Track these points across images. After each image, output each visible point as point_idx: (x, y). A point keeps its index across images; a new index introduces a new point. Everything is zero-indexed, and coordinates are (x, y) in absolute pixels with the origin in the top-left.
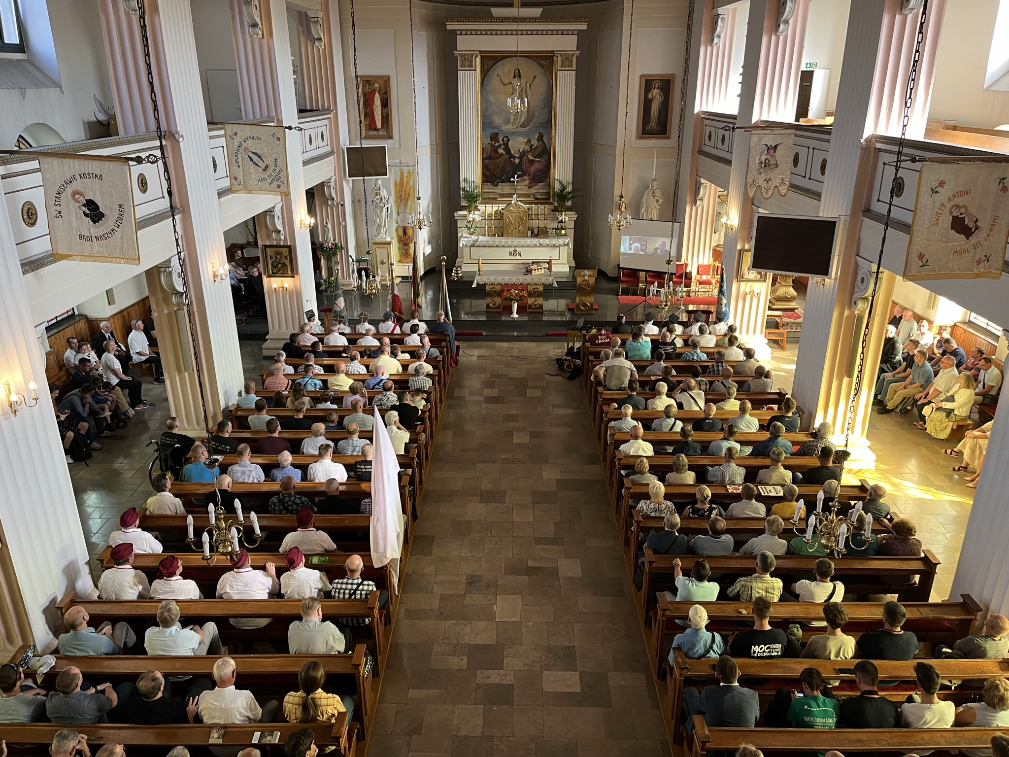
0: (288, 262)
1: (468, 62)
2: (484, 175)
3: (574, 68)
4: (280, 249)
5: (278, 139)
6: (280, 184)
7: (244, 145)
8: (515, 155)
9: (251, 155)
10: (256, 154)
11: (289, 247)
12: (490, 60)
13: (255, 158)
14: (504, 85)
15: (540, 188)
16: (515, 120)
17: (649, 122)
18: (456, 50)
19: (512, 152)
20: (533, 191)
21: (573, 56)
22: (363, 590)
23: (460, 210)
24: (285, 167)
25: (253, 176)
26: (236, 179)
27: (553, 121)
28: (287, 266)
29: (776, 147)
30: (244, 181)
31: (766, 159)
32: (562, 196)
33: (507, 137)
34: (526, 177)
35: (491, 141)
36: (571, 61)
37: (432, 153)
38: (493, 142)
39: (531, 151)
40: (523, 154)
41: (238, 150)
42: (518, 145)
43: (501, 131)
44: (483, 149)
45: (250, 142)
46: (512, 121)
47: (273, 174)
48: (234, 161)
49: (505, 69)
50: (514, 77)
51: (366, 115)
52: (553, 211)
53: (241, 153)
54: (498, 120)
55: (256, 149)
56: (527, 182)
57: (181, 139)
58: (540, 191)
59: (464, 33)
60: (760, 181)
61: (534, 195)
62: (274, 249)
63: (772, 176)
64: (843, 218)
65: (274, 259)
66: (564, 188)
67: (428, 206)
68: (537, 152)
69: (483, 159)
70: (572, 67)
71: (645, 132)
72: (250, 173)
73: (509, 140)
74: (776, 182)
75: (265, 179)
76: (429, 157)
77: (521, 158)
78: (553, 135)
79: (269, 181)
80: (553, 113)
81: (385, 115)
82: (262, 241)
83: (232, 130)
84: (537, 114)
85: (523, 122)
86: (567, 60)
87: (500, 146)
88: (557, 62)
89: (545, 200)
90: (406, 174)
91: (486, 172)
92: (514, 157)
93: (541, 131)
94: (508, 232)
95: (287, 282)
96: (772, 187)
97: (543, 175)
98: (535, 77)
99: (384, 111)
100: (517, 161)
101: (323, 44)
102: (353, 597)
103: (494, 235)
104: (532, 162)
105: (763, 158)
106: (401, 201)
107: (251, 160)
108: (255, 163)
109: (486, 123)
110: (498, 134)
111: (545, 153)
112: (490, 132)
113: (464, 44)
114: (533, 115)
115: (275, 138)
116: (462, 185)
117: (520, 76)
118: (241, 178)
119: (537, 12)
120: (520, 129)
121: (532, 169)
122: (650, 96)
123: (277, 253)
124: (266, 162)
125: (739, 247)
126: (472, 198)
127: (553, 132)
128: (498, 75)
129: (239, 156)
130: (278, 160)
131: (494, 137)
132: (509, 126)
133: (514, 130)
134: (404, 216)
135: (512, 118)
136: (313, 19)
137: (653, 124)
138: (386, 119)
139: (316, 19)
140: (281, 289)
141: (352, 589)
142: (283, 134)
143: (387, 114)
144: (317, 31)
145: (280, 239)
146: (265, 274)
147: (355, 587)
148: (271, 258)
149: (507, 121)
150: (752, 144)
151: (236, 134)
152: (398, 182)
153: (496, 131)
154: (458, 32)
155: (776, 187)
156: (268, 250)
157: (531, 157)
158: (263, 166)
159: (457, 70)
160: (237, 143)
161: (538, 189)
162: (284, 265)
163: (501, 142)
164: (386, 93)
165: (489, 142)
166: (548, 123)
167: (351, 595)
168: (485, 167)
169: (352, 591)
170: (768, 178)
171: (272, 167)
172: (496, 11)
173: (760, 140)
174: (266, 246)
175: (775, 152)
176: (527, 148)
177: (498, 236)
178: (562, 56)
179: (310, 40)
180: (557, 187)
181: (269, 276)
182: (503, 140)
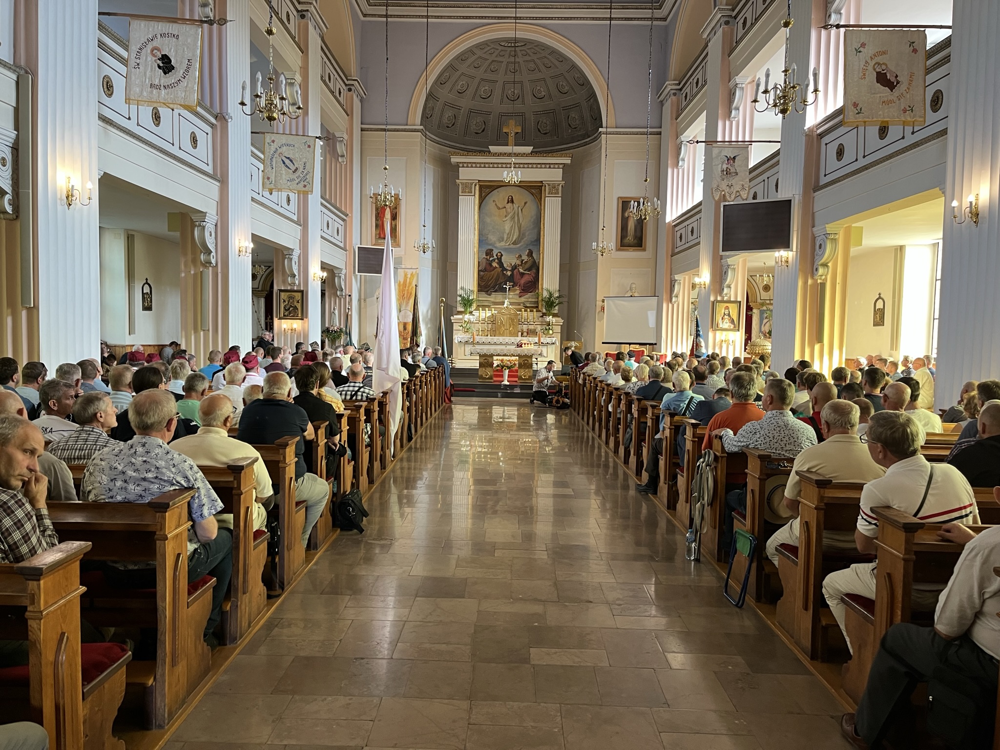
0: (299, 306)
1: (468, 188)
2: (479, 285)
3: (560, 195)
4: (293, 293)
5: (309, 146)
6: (305, 183)
7: (279, 151)
8: (508, 268)
9: (284, 159)
10: (288, 158)
11: (302, 292)
12: (487, 189)
13: (287, 162)
14: (499, 208)
15: (529, 298)
16: (508, 238)
17: (627, 237)
18: (458, 179)
19: (505, 265)
20: (523, 299)
21: (559, 185)
22: (364, 392)
23: (456, 314)
24: (312, 170)
25: (284, 176)
26: (268, 178)
27: (541, 240)
28: (297, 309)
29: (734, 158)
30: (275, 181)
31: (727, 168)
32: (550, 304)
33: (500, 253)
34: (517, 288)
35: (486, 256)
36: (558, 190)
37: (433, 267)
38: (488, 257)
39: (521, 265)
40: (514, 268)
41: (273, 155)
42: (509, 260)
43: (496, 247)
44: (479, 262)
45: (284, 148)
46: (505, 239)
47: (301, 175)
48: (269, 163)
49: (499, 197)
50: (508, 203)
51: (377, 226)
52: (542, 316)
53: (276, 158)
54: (492, 238)
55: (289, 154)
56: (518, 292)
57: (229, 120)
58: (530, 300)
59: (465, 165)
60: (724, 185)
61: (524, 304)
62: (288, 294)
63: (733, 182)
64: (797, 197)
65: (287, 303)
66: (551, 295)
67: (428, 311)
68: (527, 266)
69: (479, 271)
70: (558, 194)
71: (623, 244)
72: (281, 174)
73: (502, 255)
74: (737, 188)
75: (294, 180)
76: (430, 269)
77: (512, 270)
78: (541, 251)
79: (297, 181)
80: (542, 233)
81: (393, 226)
82: (278, 286)
83: (271, 138)
84: (527, 234)
85: (515, 240)
86: (554, 188)
87: (494, 260)
88: (545, 190)
89: (535, 307)
90: (409, 276)
91: (480, 282)
92: (507, 270)
93: (531, 248)
94: (500, 333)
95: (296, 324)
96: (734, 192)
97: (532, 285)
98: (525, 203)
99: (393, 223)
100: (509, 273)
101: (345, 160)
102: (354, 398)
103: (487, 336)
104: (522, 274)
105: (725, 166)
106: (403, 299)
107: (284, 163)
108: (287, 166)
109: (482, 240)
110: (493, 250)
111: (535, 267)
112: (484, 250)
113: (465, 174)
114: (524, 234)
115: (307, 146)
116: (460, 292)
117: (512, 202)
118: (273, 178)
119: (529, 149)
120: (512, 246)
121: (523, 281)
122: (626, 215)
123: (290, 298)
124: (296, 166)
125: (712, 299)
126: (467, 303)
127: (541, 249)
128: (494, 201)
129: (274, 160)
130: (307, 164)
131: (489, 253)
132: (503, 244)
133: (507, 247)
134: (406, 313)
135: (505, 237)
136: (339, 139)
137: (630, 238)
138: (394, 230)
139: (342, 139)
140: (290, 331)
141: (353, 391)
142: (314, 143)
143: (396, 225)
144: (340, 149)
145: (295, 283)
146: (277, 317)
147: (356, 389)
148: (284, 301)
149: (501, 239)
150: (714, 155)
151: (273, 141)
152: (402, 283)
153: (490, 247)
154: (461, 165)
155: (738, 191)
156: (282, 294)
157: (521, 270)
158: (293, 168)
159: (459, 195)
160: (273, 149)
161: (528, 298)
162: (296, 308)
163: (495, 257)
164: (396, 208)
165: (485, 256)
166: (537, 241)
167: (352, 396)
168: (480, 278)
169: (353, 393)
170: (730, 184)
171: (301, 169)
172: (493, 149)
173: (720, 152)
174: (281, 291)
175: (734, 162)
176: (519, 262)
177: (491, 336)
178: (549, 185)
179: (335, 158)
180: (545, 294)
181: (280, 318)
182: (497, 255)
